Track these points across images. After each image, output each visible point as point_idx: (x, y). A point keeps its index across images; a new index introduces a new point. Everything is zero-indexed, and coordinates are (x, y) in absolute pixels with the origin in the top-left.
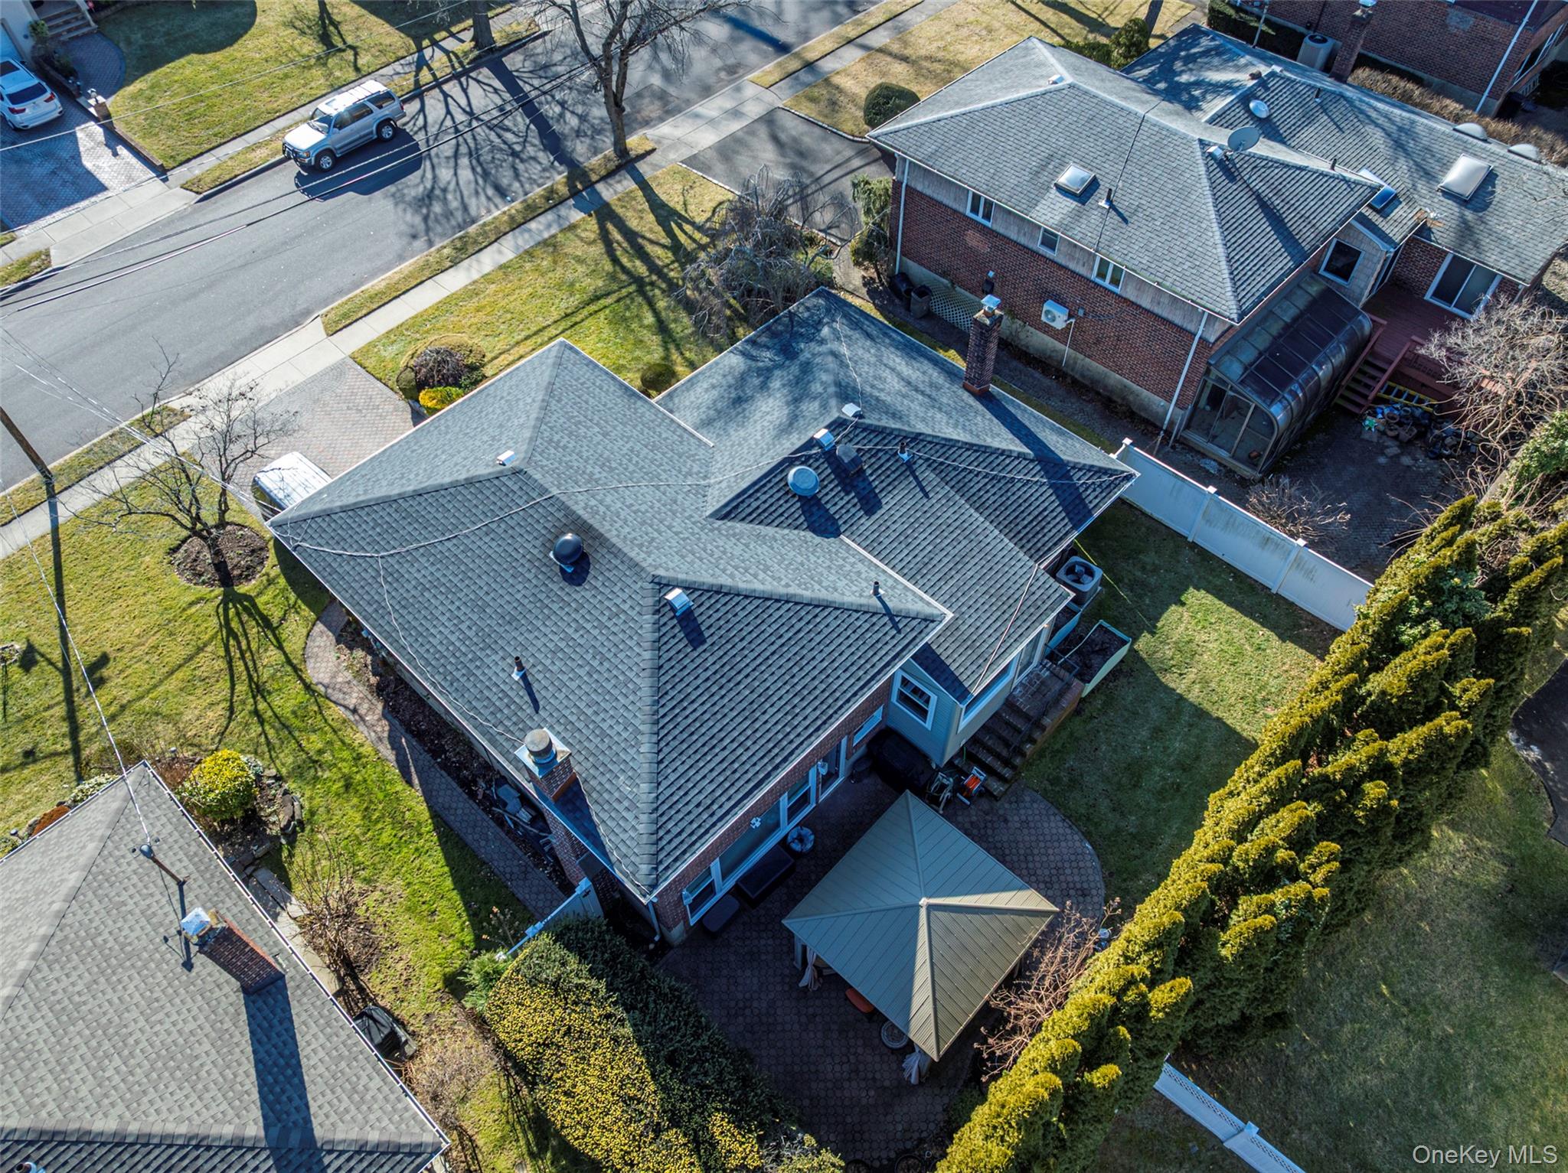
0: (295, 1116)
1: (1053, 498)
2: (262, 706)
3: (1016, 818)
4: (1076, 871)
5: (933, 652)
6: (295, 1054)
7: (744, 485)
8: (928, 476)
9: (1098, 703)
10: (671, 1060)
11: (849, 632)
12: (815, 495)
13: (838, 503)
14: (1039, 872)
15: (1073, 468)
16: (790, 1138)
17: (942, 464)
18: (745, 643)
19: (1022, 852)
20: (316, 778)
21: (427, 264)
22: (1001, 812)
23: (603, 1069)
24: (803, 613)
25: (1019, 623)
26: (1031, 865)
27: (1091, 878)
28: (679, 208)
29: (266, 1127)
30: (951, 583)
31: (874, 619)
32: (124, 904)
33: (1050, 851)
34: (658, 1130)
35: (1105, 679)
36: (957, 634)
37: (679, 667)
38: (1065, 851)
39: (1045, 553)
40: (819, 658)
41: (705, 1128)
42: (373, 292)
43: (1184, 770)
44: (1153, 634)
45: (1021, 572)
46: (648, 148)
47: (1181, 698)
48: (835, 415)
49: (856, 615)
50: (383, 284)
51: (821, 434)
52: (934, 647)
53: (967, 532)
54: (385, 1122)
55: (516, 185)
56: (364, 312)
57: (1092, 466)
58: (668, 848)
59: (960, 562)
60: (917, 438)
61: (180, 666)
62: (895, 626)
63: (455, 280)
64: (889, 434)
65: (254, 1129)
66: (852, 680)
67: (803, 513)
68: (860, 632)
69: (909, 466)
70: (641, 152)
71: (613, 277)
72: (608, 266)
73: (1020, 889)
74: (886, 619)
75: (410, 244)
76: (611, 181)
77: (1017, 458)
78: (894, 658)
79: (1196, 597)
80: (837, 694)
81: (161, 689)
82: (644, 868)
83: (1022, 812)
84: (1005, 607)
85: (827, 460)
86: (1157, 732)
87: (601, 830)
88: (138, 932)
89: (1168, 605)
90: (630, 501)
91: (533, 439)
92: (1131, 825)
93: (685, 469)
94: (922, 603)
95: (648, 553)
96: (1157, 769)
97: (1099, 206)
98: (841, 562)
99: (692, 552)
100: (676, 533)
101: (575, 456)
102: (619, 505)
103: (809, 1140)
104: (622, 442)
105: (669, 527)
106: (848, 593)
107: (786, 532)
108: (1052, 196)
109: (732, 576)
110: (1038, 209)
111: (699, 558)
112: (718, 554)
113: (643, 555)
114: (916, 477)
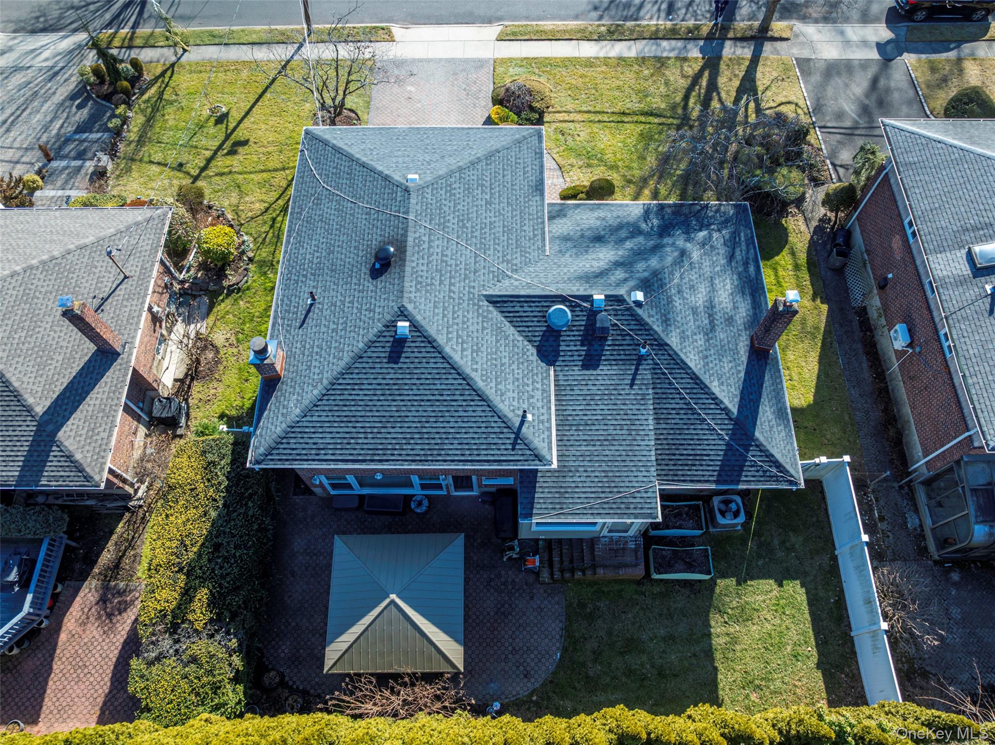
0: (59, 419)
1: (722, 453)
3: (539, 602)
4: (536, 660)
5: (536, 476)
6: (88, 393)
7: (522, 293)
8: (645, 373)
9: (656, 589)
10: (217, 547)
11: (484, 425)
12: (560, 331)
14: (517, 640)
15: (757, 446)
16: (228, 633)
17: (664, 374)
18: (418, 382)
19: (521, 621)
20: (265, 273)
21: (583, 31)
22: (535, 591)
23: (188, 520)
24: (467, 393)
25: (606, 506)
26: (517, 633)
27: (540, 672)
28: (760, 89)
29: (45, 413)
30: (590, 448)
31: (505, 430)
32: (96, 267)
33: (535, 637)
34: (181, 570)
35: (678, 580)
36: (561, 479)
37: (371, 365)
38: (543, 644)
39: (679, 481)
40: (451, 425)
41: (195, 590)
42: (541, 29)
43: (659, 674)
44: (739, 583)
45: (640, 479)
46: (784, 36)
47: (709, 635)
48: (622, 291)
49: (496, 419)
50: (551, 27)
51: (599, 297)
52: (539, 474)
53: (633, 427)
54: (89, 455)
55: (683, 11)
56: (526, 38)
57: (773, 456)
58: (281, 451)
59: (610, 440)
60: (662, 346)
61: (270, 171)
62: (514, 444)
63: (588, 50)
64: (646, 330)
65: (39, 410)
66: (458, 452)
67: (543, 336)
68: (490, 430)
69: (640, 359)
70: (776, 35)
71: (674, 107)
72: (678, 98)
73: (457, 641)
74: (513, 436)
75: (589, 11)
76: (738, 44)
77: (722, 409)
78: (495, 461)
79: (796, 591)
80: (443, 452)
81: (252, 176)
82: (262, 450)
83: (546, 602)
84: (608, 490)
85: (588, 316)
86: (670, 638)
87: (266, 413)
88: (88, 285)
89: (769, 577)
90: (449, 253)
91: (440, 177)
92: (594, 670)
93: (509, 257)
94: (546, 445)
95: (417, 290)
96: (645, 658)
97: (984, 288)
98: (530, 382)
99: (445, 308)
100: (450, 291)
101: (452, 204)
102: (439, 250)
103: (234, 643)
104: (492, 214)
105: (451, 284)
106: (507, 403)
107: (521, 338)
108: (959, 255)
109: (449, 340)
110: (939, 255)
111: (444, 316)
112: (459, 321)
113: (413, 289)
114: (637, 369)
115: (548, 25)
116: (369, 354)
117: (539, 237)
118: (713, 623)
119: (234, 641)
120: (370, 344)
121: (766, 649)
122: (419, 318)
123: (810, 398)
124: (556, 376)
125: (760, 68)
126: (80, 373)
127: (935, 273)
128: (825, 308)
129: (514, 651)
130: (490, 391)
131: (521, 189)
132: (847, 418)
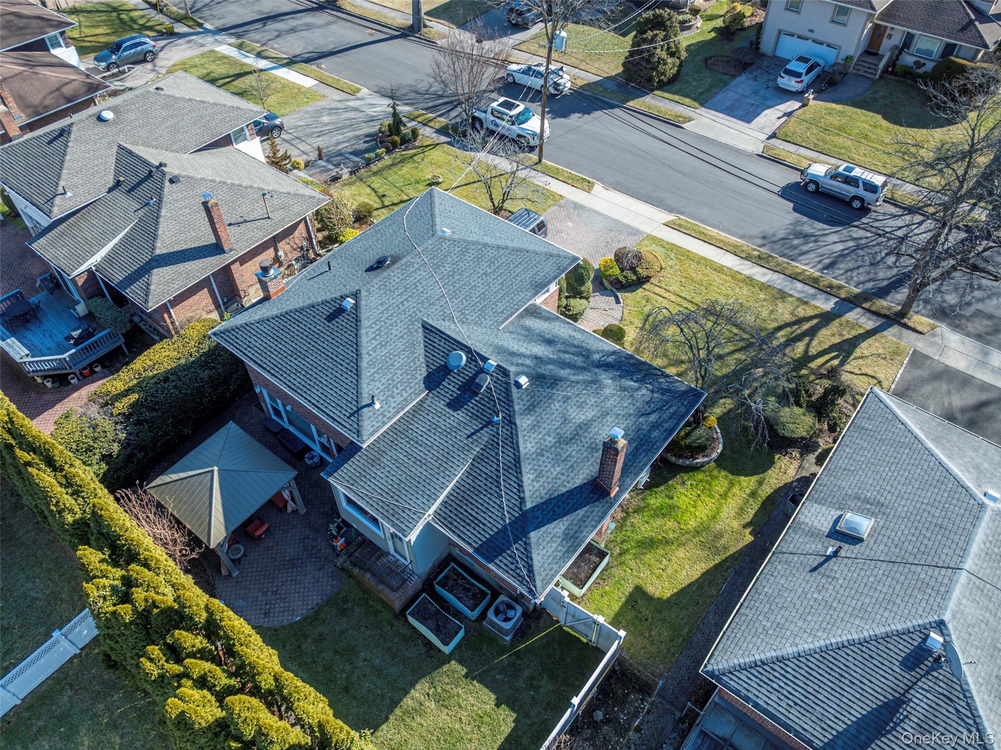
1: (496, 530)
3: (321, 575)
4: (282, 609)
5: (356, 453)
7: (448, 333)
8: (485, 436)
11: (345, 391)
12: (451, 371)
13: (451, 386)
14: (284, 587)
15: (525, 543)
16: (125, 428)
17: (498, 444)
18: (331, 340)
19: (298, 578)
21: (736, 247)
22: (326, 567)
23: (168, 356)
24: (352, 364)
26: (289, 583)
27: (276, 619)
28: (856, 354)
29: (159, 255)
30: (405, 459)
31: (354, 403)
33: (297, 595)
34: (138, 378)
35: (425, 637)
36: (369, 466)
37: (314, 315)
38: (296, 604)
39: (450, 529)
40: (327, 378)
41: (133, 392)
42: (705, 232)
44: (466, 676)
45: (418, 502)
46: (919, 328)
47: (407, 692)
48: (512, 369)
49: (355, 392)
50: (714, 234)
51: (493, 362)
52: (359, 453)
53: (445, 465)
54: (159, 291)
55: (841, 272)
56: (687, 232)
57: (532, 559)
58: (230, 335)
59: (421, 462)
60: (510, 421)
62: (352, 415)
63: (729, 261)
64: (508, 405)
66: (317, 398)
67: (438, 368)
68: (345, 396)
69: (490, 423)
70: (911, 324)
71: (761, 329)
72: (772, 325)
74: (355, 409)
76: (868, 315)
77: (519, 497)
78: (332, 418)
79: (506, 718)
80: (309, 392)
82: (222, 328)
83: (326, 579)
84: (391, 494)
85: (477, 372)
86: (379, 671)
88: (244, 209)
89: (495, 693)
90: (424, 283)
91: (465, 241)
92: (308, 646)
93: (467, 312)
94: (371, 430)
95: (379, 288)
96: (348, 668)
97: (827, 548)
98: (401, 388)
99: (387, 309)
100: (402, 303)
101: (456, 260)
102: (419, 278)
103: (122, 436)
104: (481, 282)
105: (406, 300)
106: (370, 387)
107: (423, 360)
108: (832, 513)
109: (370, 327)
110: (815, 505)
111: (382, 313)
112: (389, 322)
113: (377, 286)
114: (482, 429)
115: (713, 232)
116: (319, 308)
117: (504, 316)
118: (418, 687)
119: (124, 435)
120: (325, 303)
122: (363, 303)
123: (667, 594)
124: (425, 398)
125: (870, 341)
126: (195, 248)
127: (799, 516)
128: (749, 538)
129: (275, 593)
130: (366, 374)
131: (521, 281)
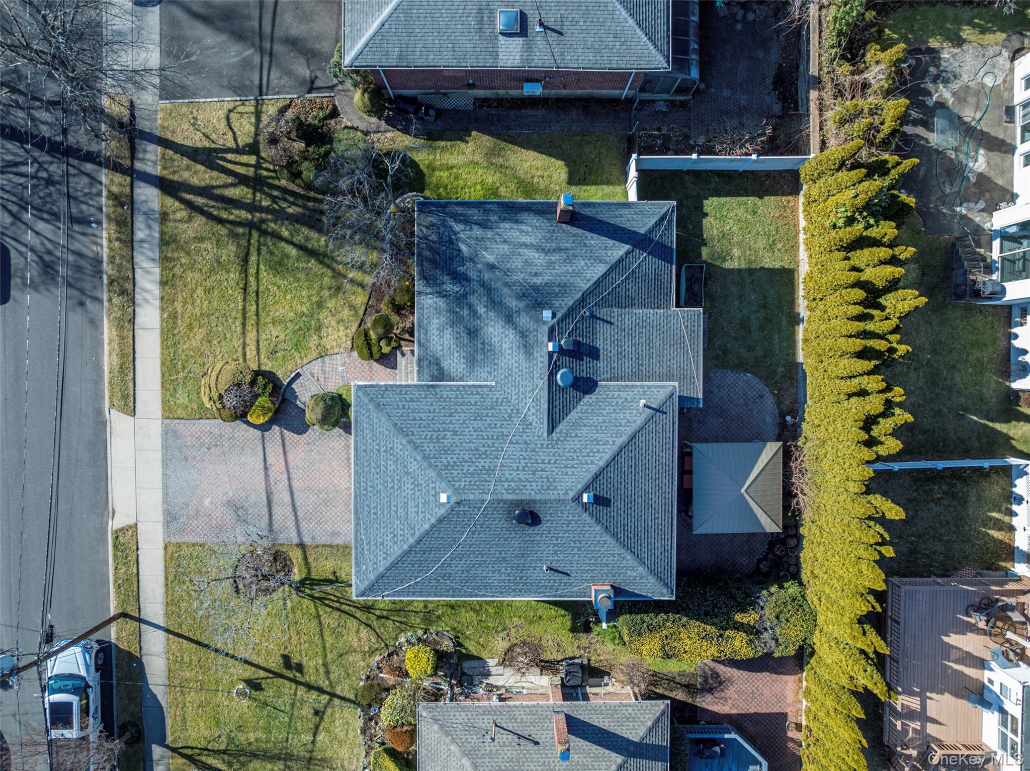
0: (624, 744)
1: (654, 259)
2: (378, 613)
3: (714, 387)
4: (752, 390)
6: (600, 729)
8: (602, 313)
10: (706, 614)
11: (651, 435)
12: (574, 376)
13: (584, 368)
15: (650, 233)
16: (758, 598)
17: (603, 298)
18: (623, 483)
19: (727, 400)
20: (439, 617)
23: (688, 637)
24: (630, 448)
25: (693, 347)
26: (735, 402)
27: (760, 387)
28: (207, 144)
29: (622, 755)
30: (655, 356)
31: (654, 419)
32: (491, 751)
33: (737, 390)
34: (721, 636)
37: (612, 519)
38: (742, 385)
41: (736, 622)
42: (117, 368)
44: (705, 245)
45: (676, 321)
46: (128, 105)
48: (546, 329)
49: (647, 426)
50: (114, 357)
51: (550, 346)
53: (641, 324)
54: (647, 716)
55: (84, 207)
56: (131, 385)
57: (656, 222)
58: (666, 577)
60: (584, 298)
62: (663, 413)
64: (573, 310)
65: (620, 759)
66: (668, 452)
67: (577, 390)
68: (654, 430)
70: (127, 113)
71: (234, 236)
73: (764, 447)
74: (658, 414)
75: (86, 311)
76: (140, 156)
77: (627, 256)
78: (673, 426)
79: (711, 204)
80: (668, 463)
82: (665, 591)
83: (714, 382)
84: (682, 345)
85: (563, 355)
86: (741, 298)
87: (636, 592)
88: (509, 753)
89: (701, 222)
90: (515, 466)
91: (439, 475)
92: (759, 352)
93: (506, 416)
94: (662, 390)
95: (555, 488)
96: (753, 317)
97: (537, 32)
98: (615, 401)
99: (566, 467)
100: (549, 463)
101: (466, 464)
102: (514, 473)
104: (467, 430)
105: (543, 462)
106: (635, 419)
107: (579, 407)
108: (503, 42)
109: (592, 463)
110: (500, 57)
111: (572, 467)
112: (574, 456)
113: (556, 492)
114: (600, 319)
115: (110, 360)
116: (605, 521)
117: (479, 390)
118: (732, 267)
119: (763, 592)
120: (598, 521)
121: (749, 232)
122: (580, 486)
124: (604, 380)
125: (178, 140)
126: (586, 739)
127: (516, 65)
128: (474, 133)
130: (629, 431)
131: (432, 405)
132: (578, 138)
